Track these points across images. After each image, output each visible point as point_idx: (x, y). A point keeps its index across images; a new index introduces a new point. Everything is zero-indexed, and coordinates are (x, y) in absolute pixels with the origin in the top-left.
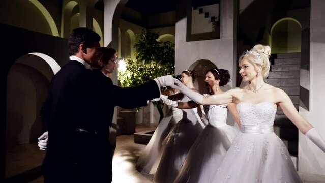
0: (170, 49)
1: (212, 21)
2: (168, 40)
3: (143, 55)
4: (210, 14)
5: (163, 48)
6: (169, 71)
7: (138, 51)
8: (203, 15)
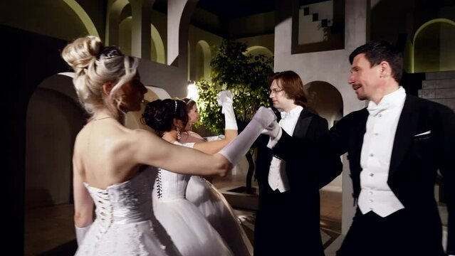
0: (264, 66)
1: (323, 26)
2: (262, 54)
3: (224, 76)
4: (319, 15)
5: (253, 65)
6: (263, 100)
7: (216, 70)
8: (311, 17)
